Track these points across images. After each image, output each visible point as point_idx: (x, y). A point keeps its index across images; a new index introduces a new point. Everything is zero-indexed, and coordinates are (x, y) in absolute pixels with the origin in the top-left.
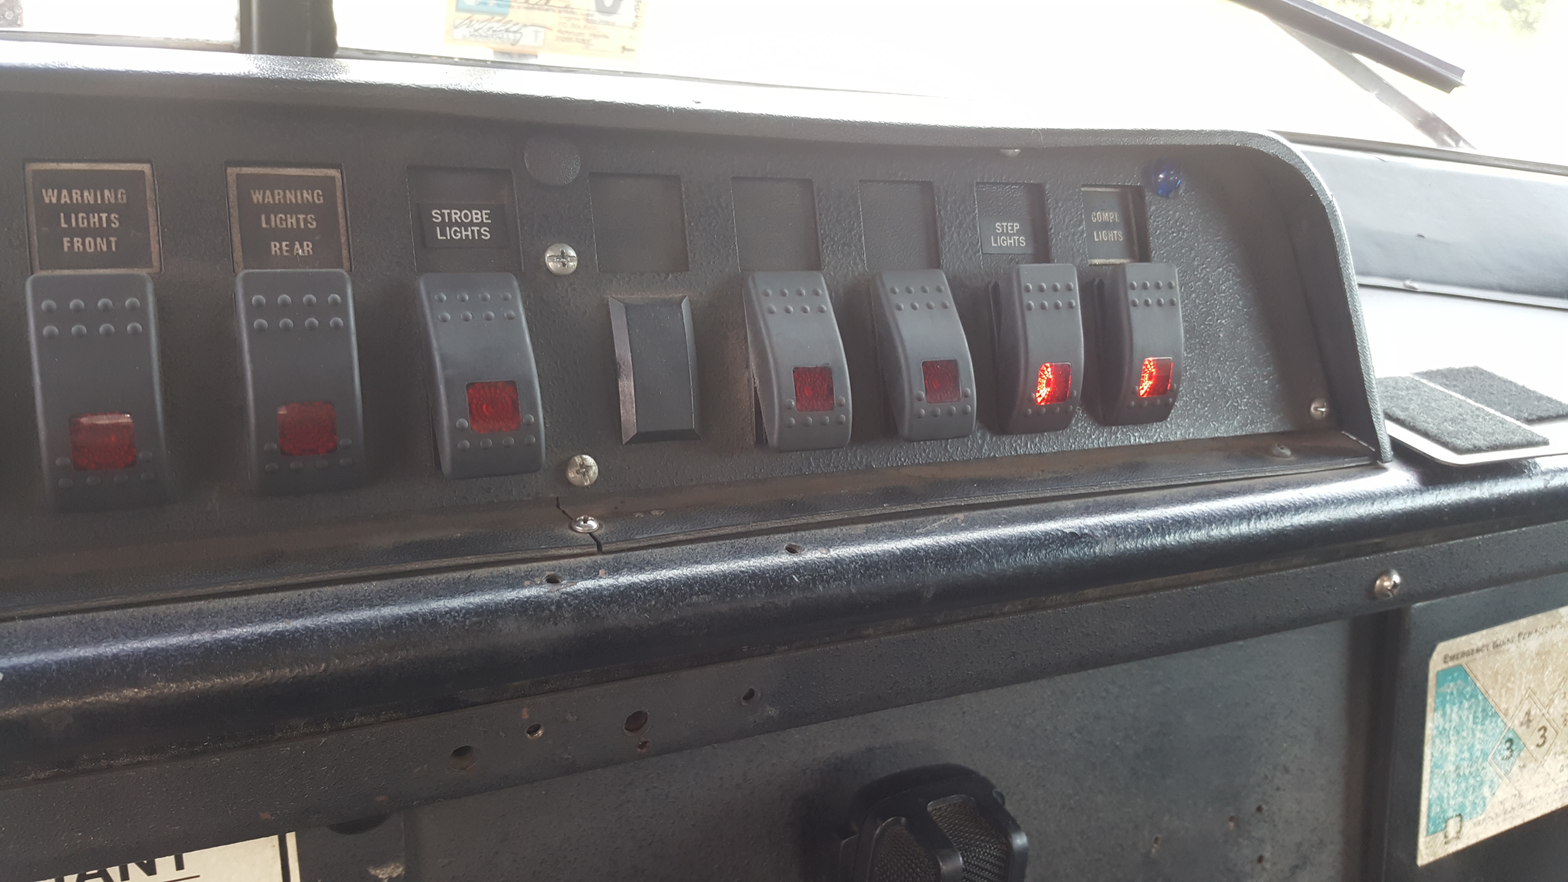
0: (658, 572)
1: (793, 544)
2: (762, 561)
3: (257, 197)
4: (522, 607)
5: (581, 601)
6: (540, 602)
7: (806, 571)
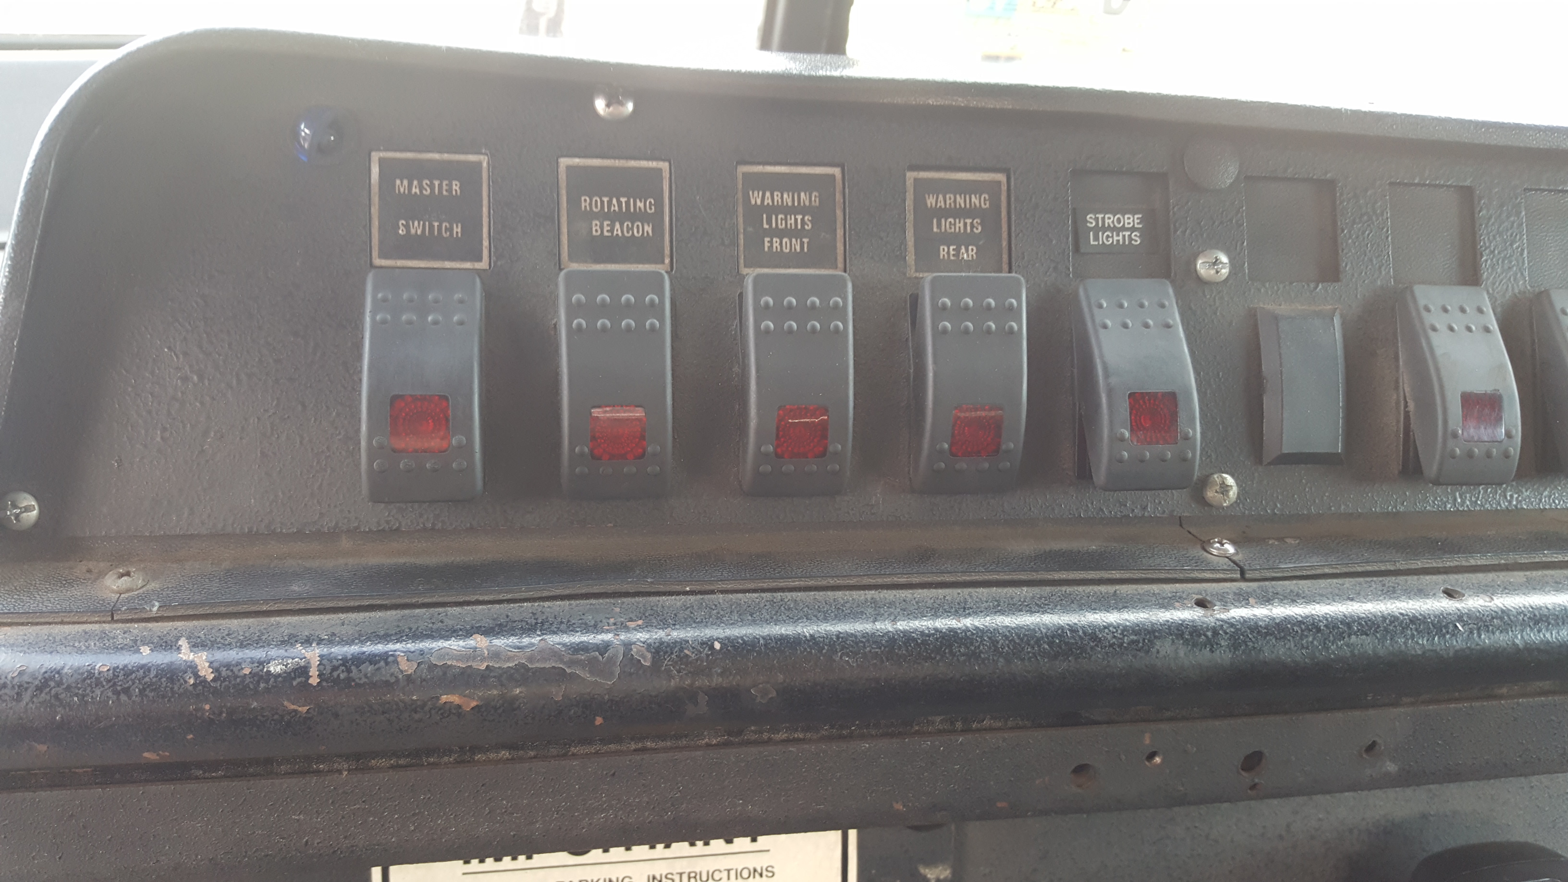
0: (1313, 607)
1: (1449, 587)
2: (1422, 604)
3: (931, 201)
4: (1178, 630)
5: (1237, 630)
6: (1195, 627)
7: (1470, 619)
